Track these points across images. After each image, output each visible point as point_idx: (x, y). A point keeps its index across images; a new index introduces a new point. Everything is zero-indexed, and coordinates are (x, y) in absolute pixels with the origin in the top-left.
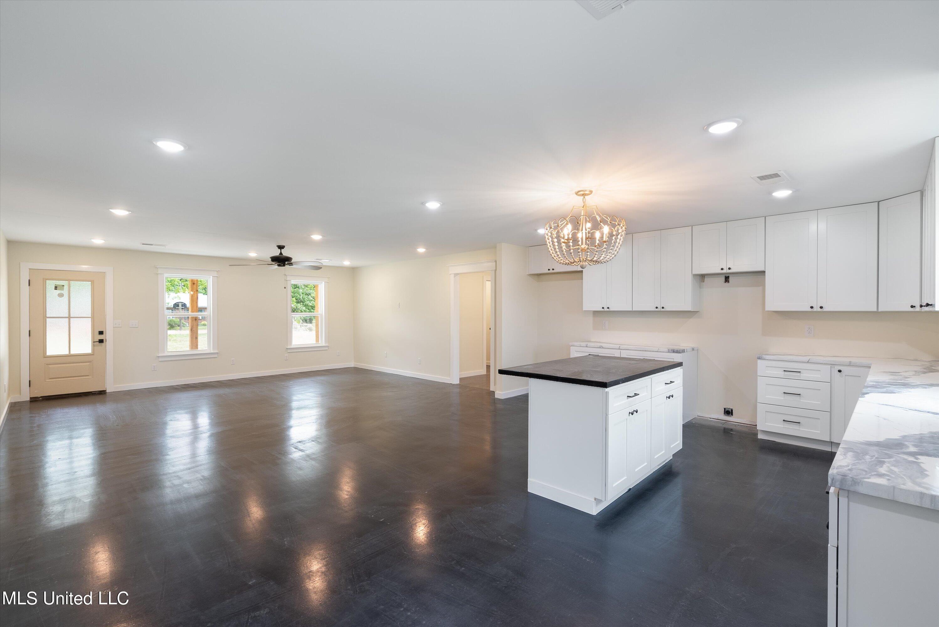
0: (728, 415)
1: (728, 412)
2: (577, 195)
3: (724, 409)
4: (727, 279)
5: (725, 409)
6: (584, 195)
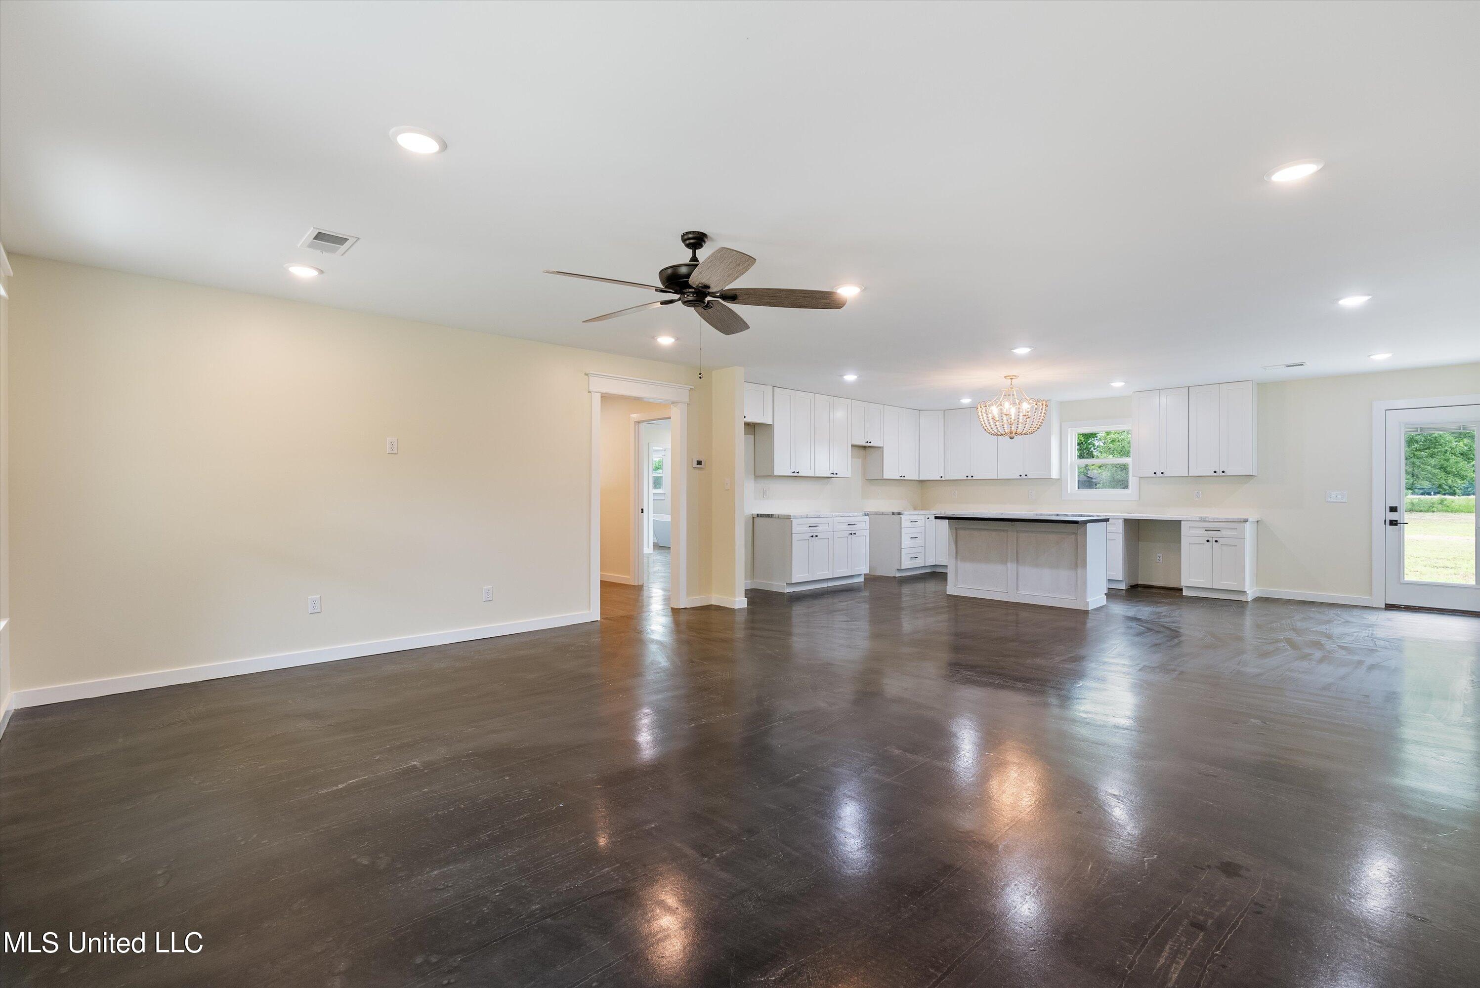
6: (1011, 379)
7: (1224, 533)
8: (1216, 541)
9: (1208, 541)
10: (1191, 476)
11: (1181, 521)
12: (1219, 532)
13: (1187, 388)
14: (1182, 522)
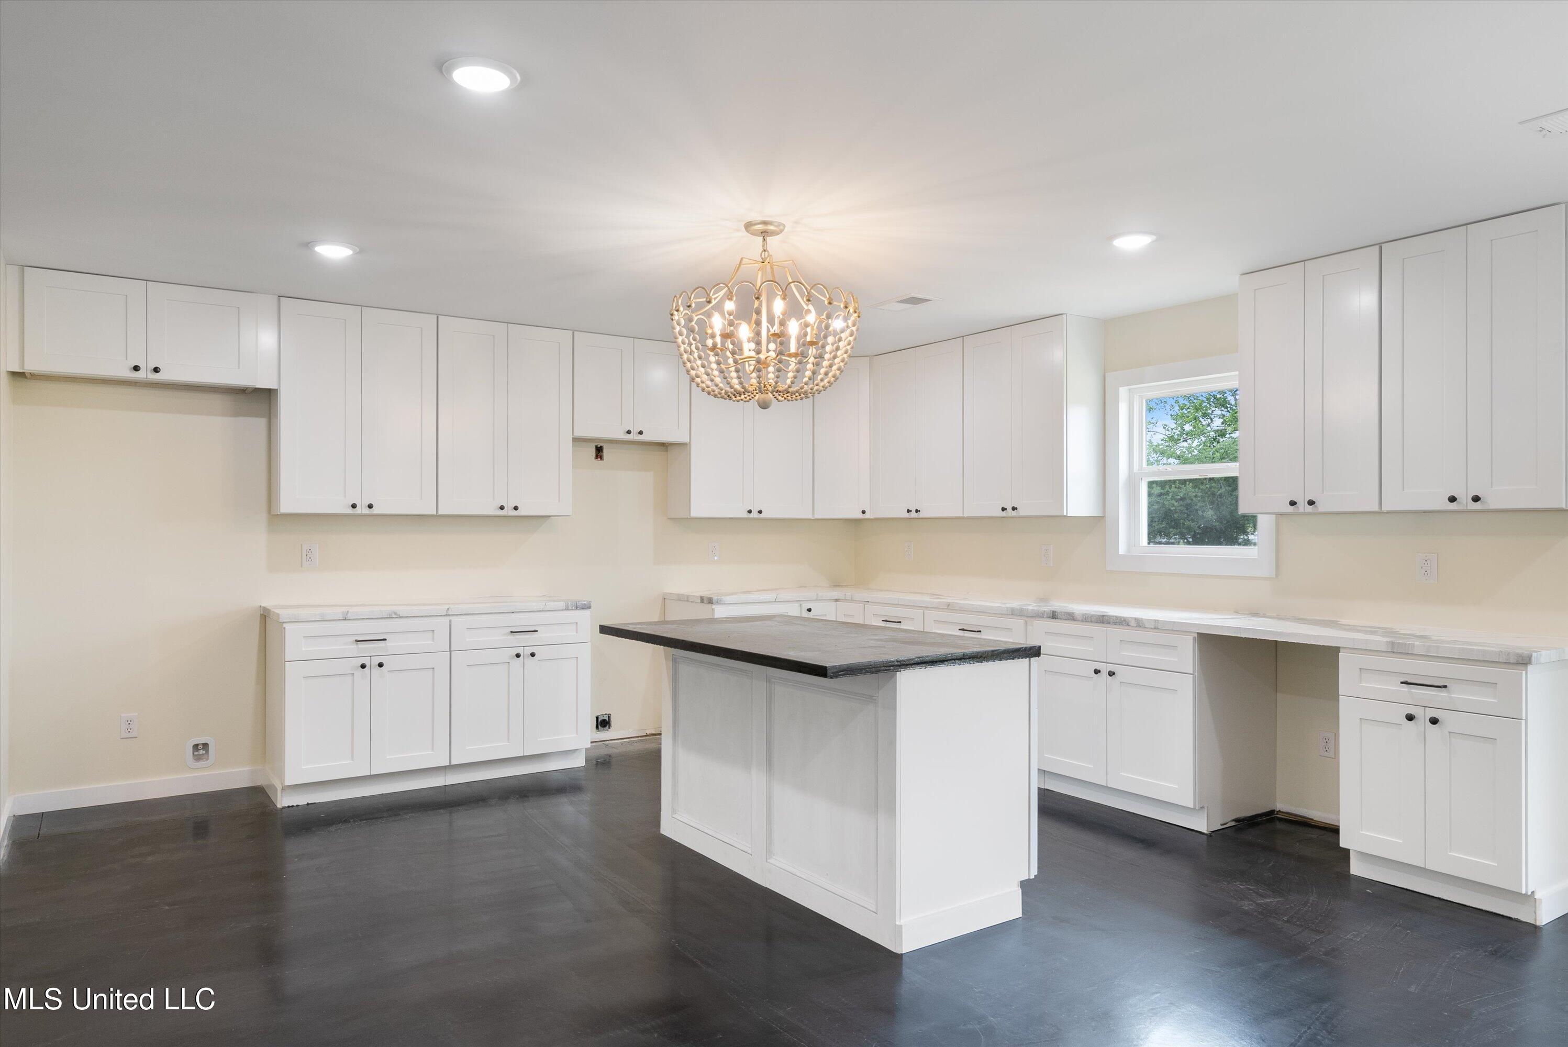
0: (603, 729)
1: (603, 723)
2: (747, 231)
3: (595, 719)
4: (599, 451)
5: (597, 718)
6: (765, 234)
7: (1459, 695)
8: (1434, 721)
9: (1410, 718)
10: (1388, 512)
11: (1339, 647)
12: (1443, 693)
13: (1377, 247)
14: (1341, 655)
